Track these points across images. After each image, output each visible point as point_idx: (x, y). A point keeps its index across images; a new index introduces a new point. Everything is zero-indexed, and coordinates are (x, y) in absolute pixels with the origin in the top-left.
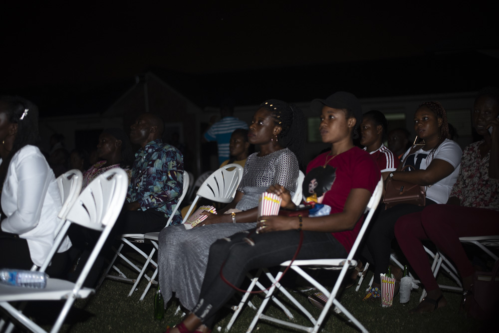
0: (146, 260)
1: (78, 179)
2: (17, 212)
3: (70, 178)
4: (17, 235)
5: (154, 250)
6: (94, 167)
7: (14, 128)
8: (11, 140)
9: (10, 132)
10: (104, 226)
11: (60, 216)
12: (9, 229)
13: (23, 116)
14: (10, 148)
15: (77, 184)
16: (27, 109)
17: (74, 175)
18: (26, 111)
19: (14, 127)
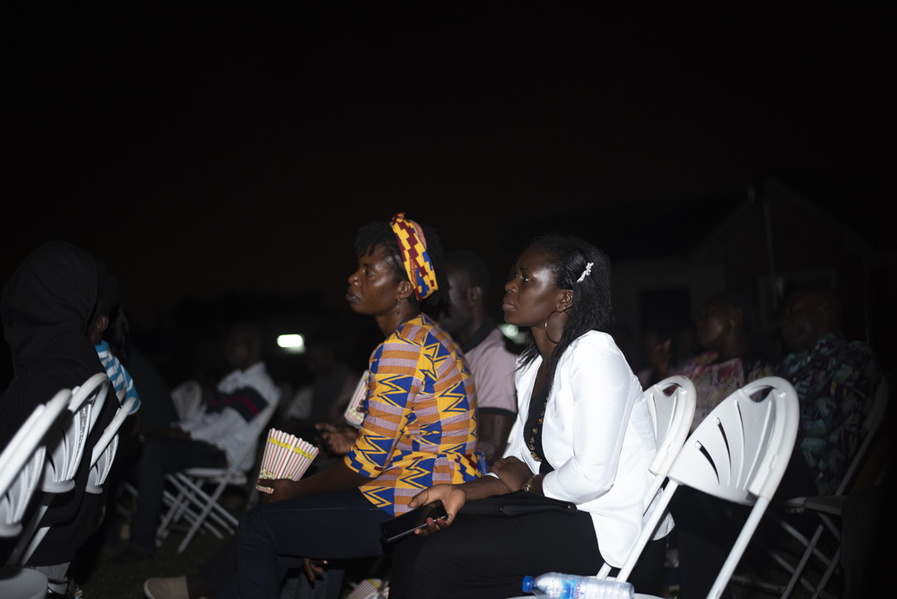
0: (805, 548)
1: (687, 395)
2: (573, 460)
3: (669, 392)
4: (573, 505)
5: (820, 529)
6: (697, 365)
7: (566, 299)
8: (558, 322)
9: (558, 306)
10: (754, 498)
11: (654, 469)
12: (559, 494)
13: (583, 276)
14: (558, 337)
15: (686, 406)
16: (590, 262)
17: (679, 388)
18: (589, 266)
19: (565, 297)
